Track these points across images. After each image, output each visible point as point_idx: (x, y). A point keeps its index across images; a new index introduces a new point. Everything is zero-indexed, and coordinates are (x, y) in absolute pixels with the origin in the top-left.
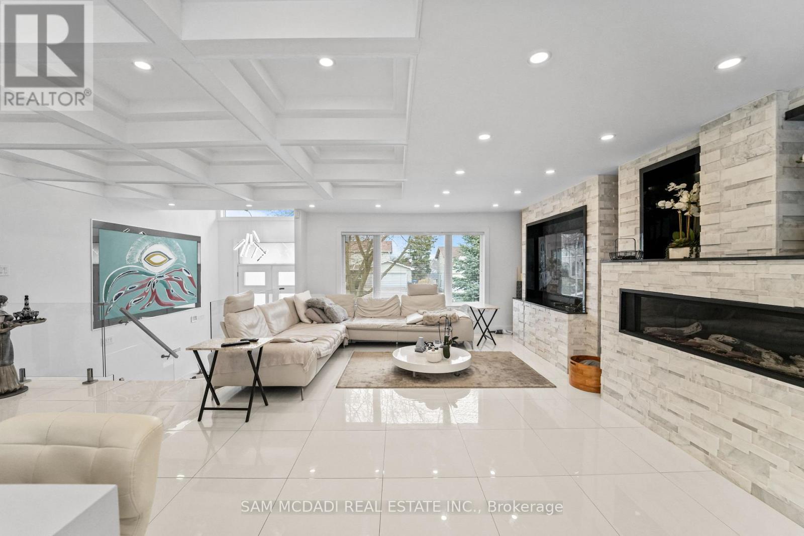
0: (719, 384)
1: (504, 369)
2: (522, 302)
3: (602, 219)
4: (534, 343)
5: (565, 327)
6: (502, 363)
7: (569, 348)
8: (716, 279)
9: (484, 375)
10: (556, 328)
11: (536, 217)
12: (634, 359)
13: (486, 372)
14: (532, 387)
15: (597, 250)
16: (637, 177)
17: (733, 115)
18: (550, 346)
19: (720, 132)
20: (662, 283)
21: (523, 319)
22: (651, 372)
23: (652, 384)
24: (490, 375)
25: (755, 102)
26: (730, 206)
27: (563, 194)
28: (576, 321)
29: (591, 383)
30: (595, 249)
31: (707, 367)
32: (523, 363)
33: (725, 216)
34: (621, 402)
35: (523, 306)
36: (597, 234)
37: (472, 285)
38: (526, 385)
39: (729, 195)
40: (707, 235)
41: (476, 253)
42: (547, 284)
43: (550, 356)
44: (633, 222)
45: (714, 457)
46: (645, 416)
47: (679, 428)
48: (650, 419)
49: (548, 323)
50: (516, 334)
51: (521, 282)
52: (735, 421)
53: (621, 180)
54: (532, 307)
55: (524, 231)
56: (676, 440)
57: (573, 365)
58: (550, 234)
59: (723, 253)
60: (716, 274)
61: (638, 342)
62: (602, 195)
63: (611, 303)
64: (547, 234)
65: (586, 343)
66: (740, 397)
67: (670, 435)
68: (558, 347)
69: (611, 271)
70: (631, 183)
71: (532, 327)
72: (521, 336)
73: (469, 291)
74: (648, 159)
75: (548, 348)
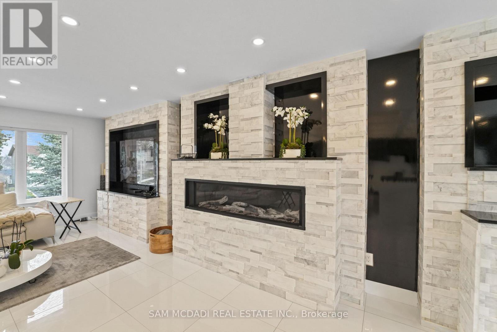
0: (244, 232)
1: (92, 256)
2: (107, 193)
3: (170, 131)
4: (117, 224)
5: (144, 209)
6: (88, 250)
7: (148, 224)
8: (242, 171)
9: (69, 270)
10: (137, 210)
11: (118, 125)
12: (195, 225)
13: (71, 265)
14: (120, 265)
15: (167, 152)
16: (193, 106)
17: (245, 80)
18: (131, 225)
19: (239, 88)
20: (211, 174)
21: (107, 206)
22: (206, 232)
23: (207, 239)
24: (76, 268)
25: (255, 76)
26: (243, 130)
27: (141, 110)
28: (152, 203)
29: (166, 246)
30: (165, 151)
31: (237, 223)
32: (109, 244)
33: (241, 135)
34: (187, 255)
35: (107, 196)
36: (166, 141)
37: (52, 180)
38: (114, 266)
39: (243, 123)
40: (232, 145)
41: (58, 152)
42: (127, 177)
43: (132, 232)
44: (190, 135)
45: (242, 275)
46: (203, 261)
47: (223, 263)
48: (206, 262)
49: (130, 207)
50: (101, 219)
51: (104, 176)
52: (251, 251)
53: (182, 107)
54: (115, 197)
55: (107, 135)
56: (221, 271)
57: (153, 237)
58: (129, 139)
59: (240, 156)
60: (241, 168)
61: (198, 213)
62: (170, 115)
63: (179, 189)
64: (127, 139)
65: (159, 218)
66: (254, 237)
67: (218, 268)
68: (138, 225)
69: (179, 167)
70: (189, 109)
71: (116, 212)
72: (106, 220)
73: (50, 185)
74: (199, 96)
75: (131, 226)
